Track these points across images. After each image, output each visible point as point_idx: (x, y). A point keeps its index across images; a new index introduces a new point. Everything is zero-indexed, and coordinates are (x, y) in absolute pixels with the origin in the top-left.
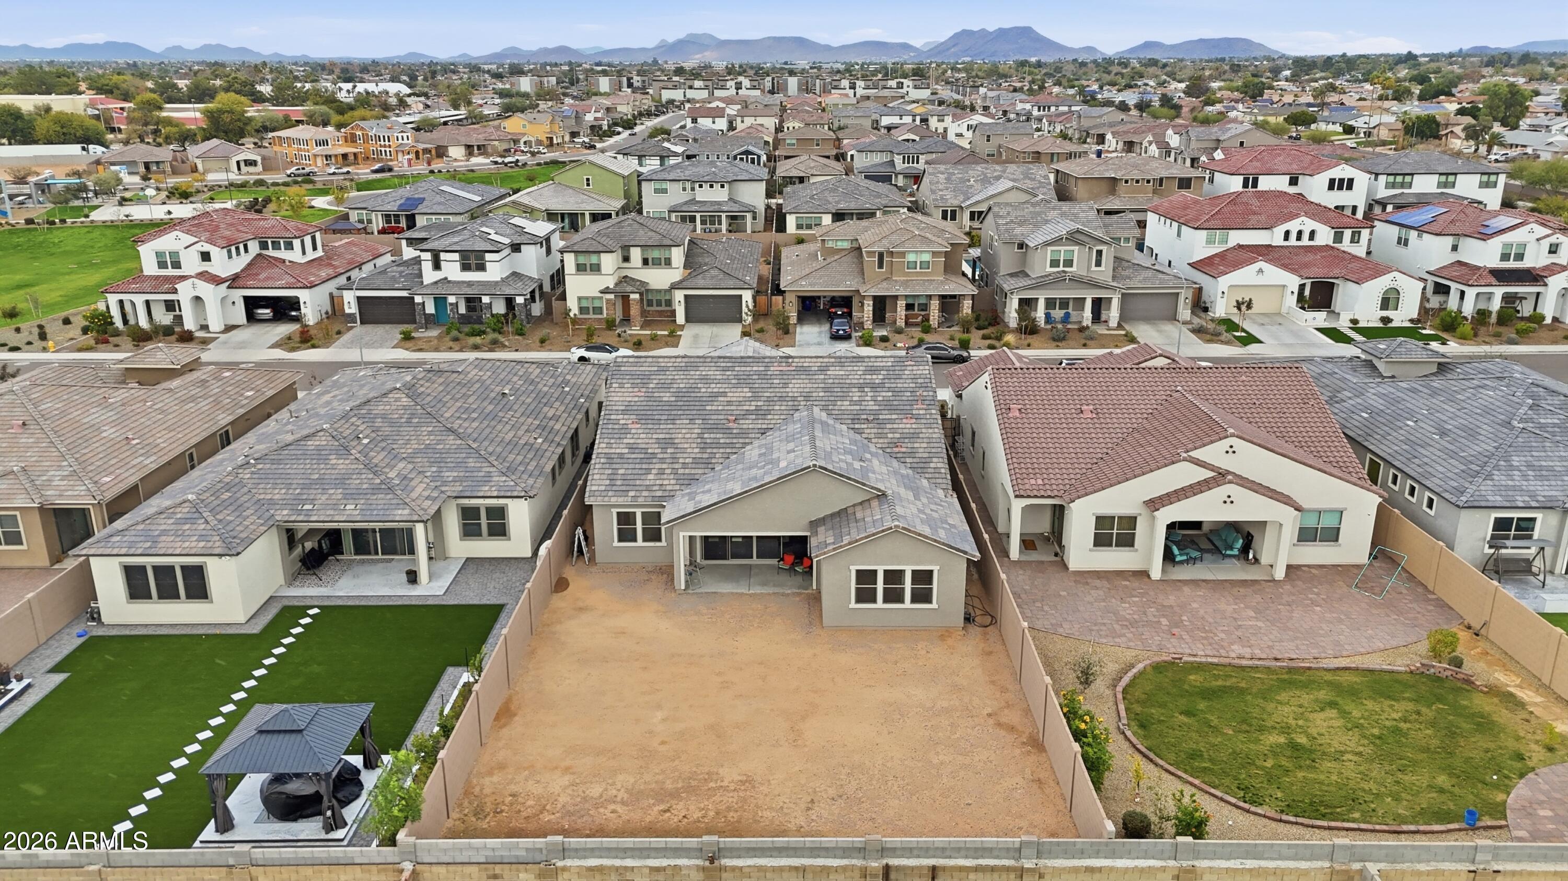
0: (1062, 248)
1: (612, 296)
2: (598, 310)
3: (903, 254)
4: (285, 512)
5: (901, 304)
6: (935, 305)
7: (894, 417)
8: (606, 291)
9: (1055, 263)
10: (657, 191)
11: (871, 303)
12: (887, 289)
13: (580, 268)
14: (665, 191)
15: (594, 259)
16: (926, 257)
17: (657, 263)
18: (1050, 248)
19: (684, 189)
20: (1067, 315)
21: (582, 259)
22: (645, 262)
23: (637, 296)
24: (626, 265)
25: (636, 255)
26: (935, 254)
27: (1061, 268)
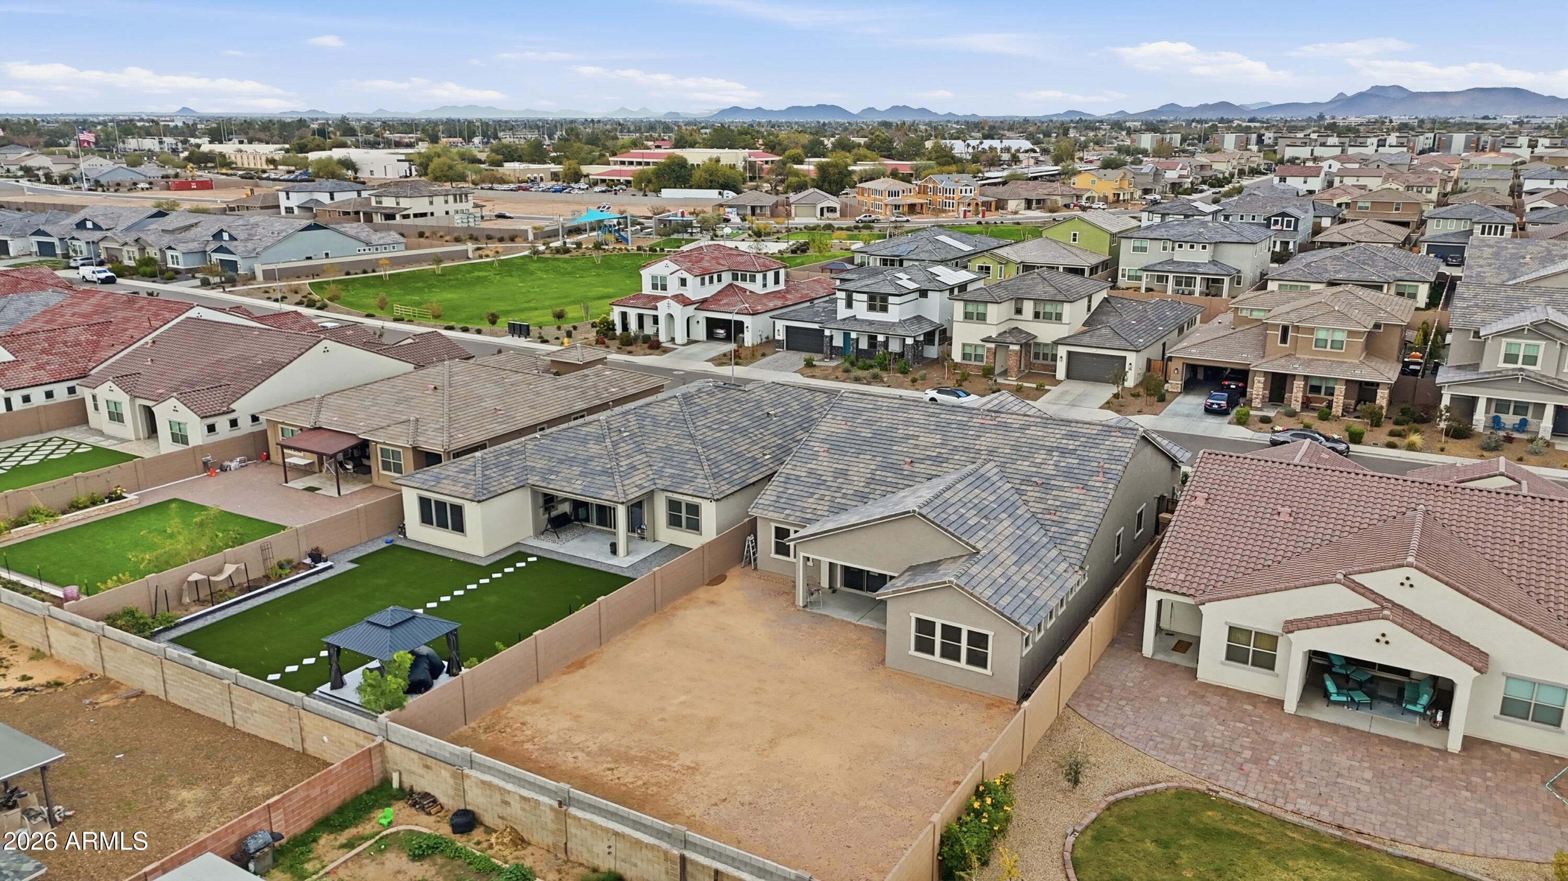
0: (1523, 342)
1: (993, 346)
2: (978, 357)
3: (1311, 330)
5: (1298, 385)
6: (1340, 390)
7: (1066, 484)
8: (987, 340)
9: (1510, 358)
10: (1135, 249)
11: (1262, 379)
12: (1283, 367)
13: (968, 316)
14: (1144, 249)
15: (981, 309)
16: (1340, 336)
17: (1048, 317)
18: (1505, 341)
19: (1165, 249)
20: (1524, 423)
21: (971, 308)
22: (1037, 315)
23: (1017, 348)
24: (1018, 317)
25: (1028, 308)
26: (1351, 333)
27: (1519, 365)
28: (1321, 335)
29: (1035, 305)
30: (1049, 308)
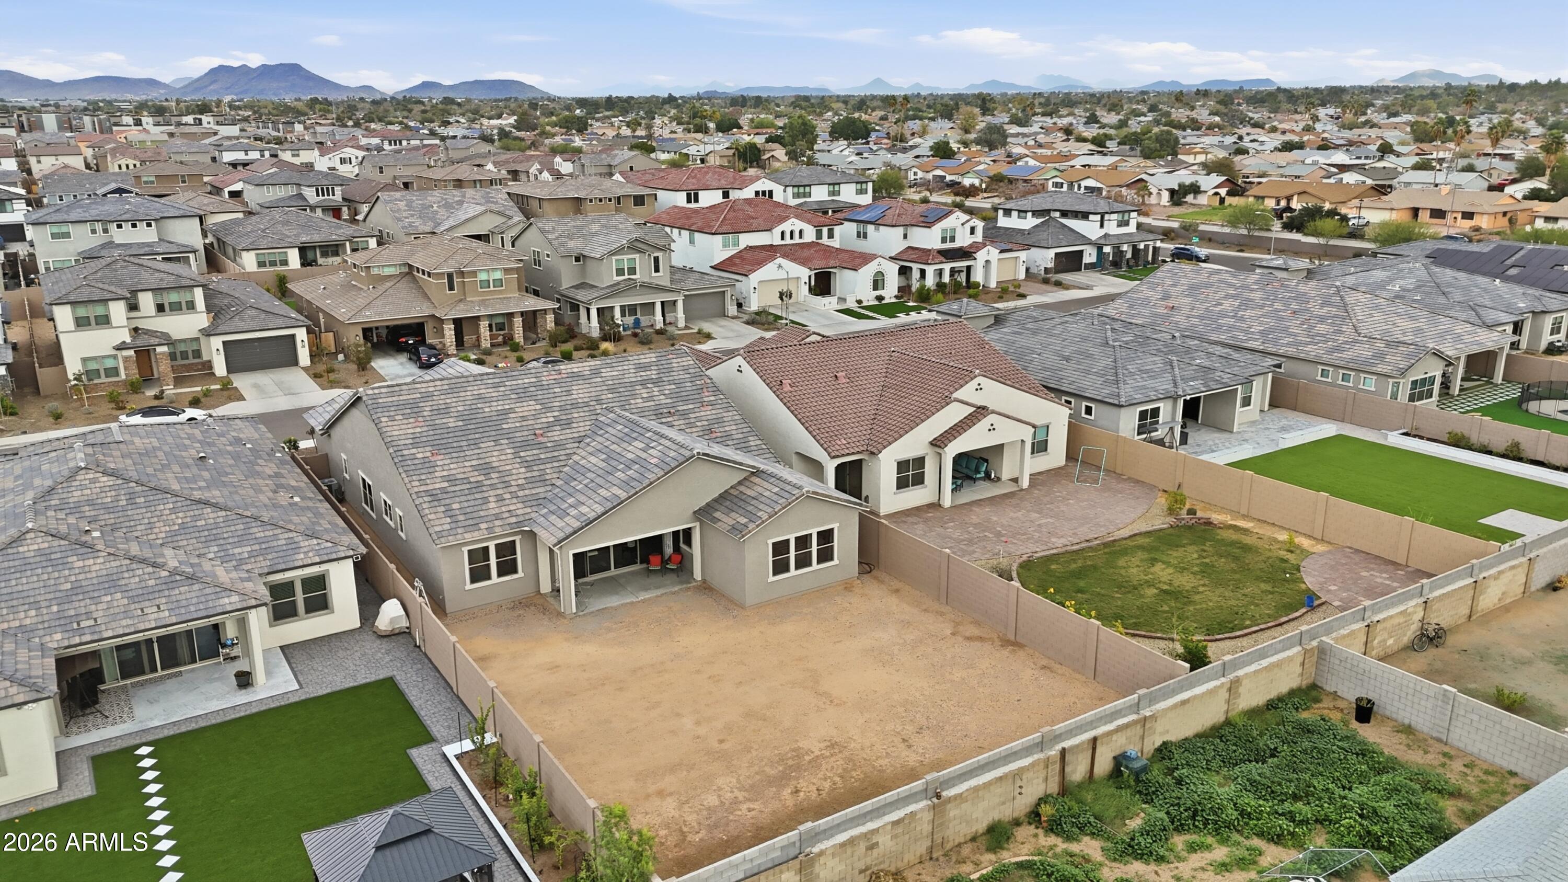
0: (625, 257)
1: (131, 353)
2: (114, 371)
3: (474, 273)
4: (58, 636)
5: (484, 325)
6: (518, 321)
7: (691, 406)
8: (121, 347)
9: (620, 272)
10: (54, 236)
11: (452, 326)
12: (468, 311)
13: (81, 323)
14: (67, 235)
15: (99, 310)
16: (498, 275)
17: (176, 308)
18: (614, 258)
20: (637, 323)
21: (82, 312)
22: (160, 308)
23: (164, 349)
24: (134, 314)
25: (147, 301)
26: (507, 271)
27: (626, 277)
28: (483, 276)
29: (155, 296)
30: (174, 297)
